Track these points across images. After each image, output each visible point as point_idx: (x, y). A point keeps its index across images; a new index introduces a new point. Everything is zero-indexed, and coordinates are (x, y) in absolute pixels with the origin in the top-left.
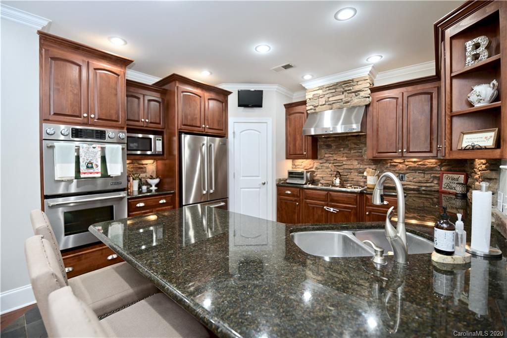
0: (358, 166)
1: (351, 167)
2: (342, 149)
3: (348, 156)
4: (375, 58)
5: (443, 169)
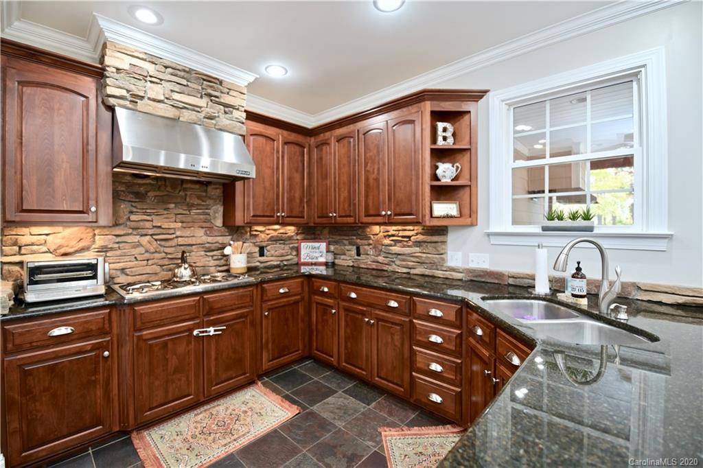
0: (205, 239)
1: (190, 241)
2: (172, 206)
3: (184, 220)
4: (277, 71)
5: (299, 237)
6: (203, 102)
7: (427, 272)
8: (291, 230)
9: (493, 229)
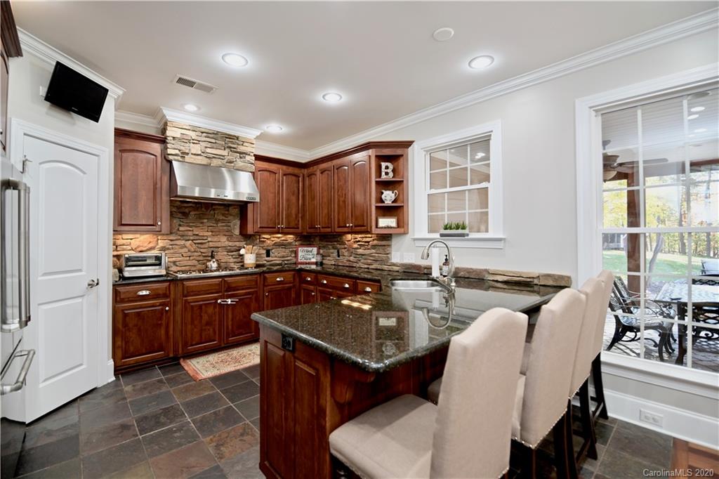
0: (227, 243)
1: (217, 244)
2: (205, 221)
3: (213, 230)
4: (275, 128)
5: (297, 243)
6: (225, 153)
7: (379, 267)
8: (290, 238)
9: (416, 237)
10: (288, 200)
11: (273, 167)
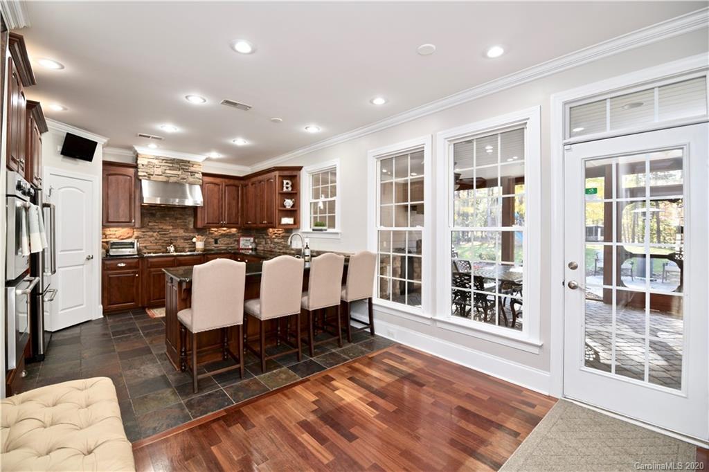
0: (184, 234)
1: (176, 235)
2: (168, 219)
3: (173, 225)
5: (239, 235)
6: (180, 173)
7: (285, 251)
8: (234, 230)
9: (304, 231)
10: (229, 204)
11: (218, 180)
